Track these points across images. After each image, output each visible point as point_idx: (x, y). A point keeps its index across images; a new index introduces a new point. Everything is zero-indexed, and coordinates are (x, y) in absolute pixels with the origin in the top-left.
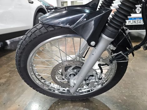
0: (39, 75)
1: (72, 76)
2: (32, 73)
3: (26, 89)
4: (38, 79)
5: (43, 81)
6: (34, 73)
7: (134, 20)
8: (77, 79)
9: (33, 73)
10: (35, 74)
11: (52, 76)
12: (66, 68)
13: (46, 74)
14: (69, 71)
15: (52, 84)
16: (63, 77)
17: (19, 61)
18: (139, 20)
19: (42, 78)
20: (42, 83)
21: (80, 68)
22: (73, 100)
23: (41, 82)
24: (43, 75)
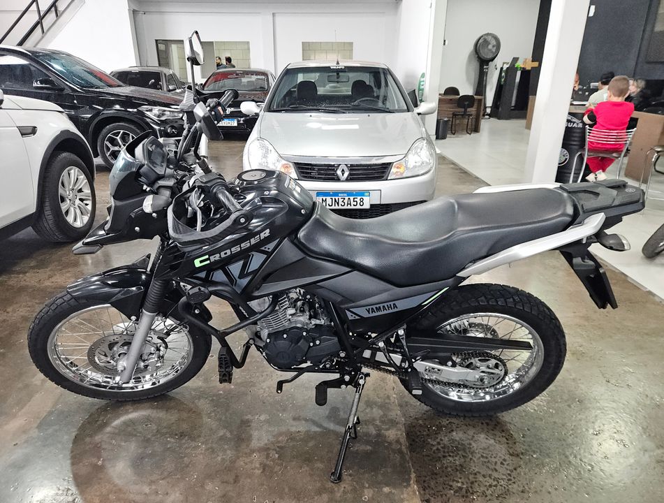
0: (67, 359)
1: (122, 356)
2: (57, 362)
3: (38, 392)
4: (66, 366)
5: (74, 369)
6: (58, 356)
7: (334, 198)
8: (128, 359)
9: (56, 357)
10: (59, 358)
11: (89, 358)
12: (111, 346)
13: (80, 358)
14: (115, 349)
15: (89, 372)
16: (108, 359)
17: (36, 340)
18: (347, 198)
19: (71, 363)
20: (74, 372)
21: (130, 343)
22: (135, 401)
23: (71, 370)
24: (73, 358)
